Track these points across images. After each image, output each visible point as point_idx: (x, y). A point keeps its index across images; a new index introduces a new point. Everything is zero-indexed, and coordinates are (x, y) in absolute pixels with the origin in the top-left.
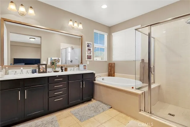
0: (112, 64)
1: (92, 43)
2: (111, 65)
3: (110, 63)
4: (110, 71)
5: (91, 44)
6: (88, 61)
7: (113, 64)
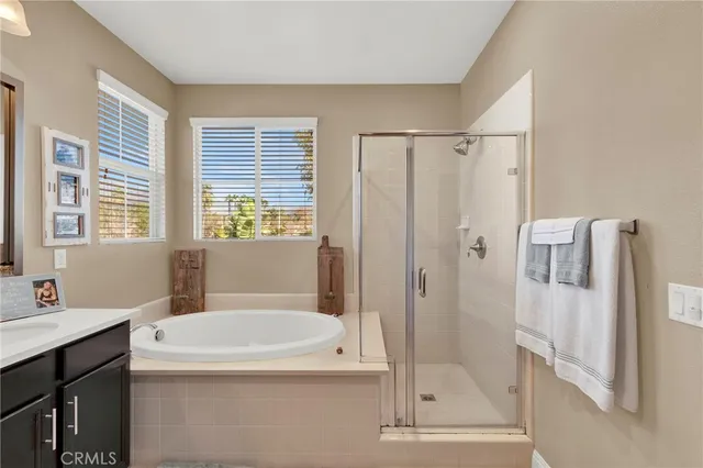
0: (192, 255)
1: (85, 143)
2: (186, 258)
3: (181, 252)
4: (179, 287)
5: (80, 148)
6: (64, 251)
7: (201, 255)
